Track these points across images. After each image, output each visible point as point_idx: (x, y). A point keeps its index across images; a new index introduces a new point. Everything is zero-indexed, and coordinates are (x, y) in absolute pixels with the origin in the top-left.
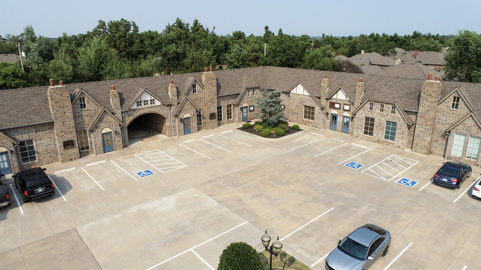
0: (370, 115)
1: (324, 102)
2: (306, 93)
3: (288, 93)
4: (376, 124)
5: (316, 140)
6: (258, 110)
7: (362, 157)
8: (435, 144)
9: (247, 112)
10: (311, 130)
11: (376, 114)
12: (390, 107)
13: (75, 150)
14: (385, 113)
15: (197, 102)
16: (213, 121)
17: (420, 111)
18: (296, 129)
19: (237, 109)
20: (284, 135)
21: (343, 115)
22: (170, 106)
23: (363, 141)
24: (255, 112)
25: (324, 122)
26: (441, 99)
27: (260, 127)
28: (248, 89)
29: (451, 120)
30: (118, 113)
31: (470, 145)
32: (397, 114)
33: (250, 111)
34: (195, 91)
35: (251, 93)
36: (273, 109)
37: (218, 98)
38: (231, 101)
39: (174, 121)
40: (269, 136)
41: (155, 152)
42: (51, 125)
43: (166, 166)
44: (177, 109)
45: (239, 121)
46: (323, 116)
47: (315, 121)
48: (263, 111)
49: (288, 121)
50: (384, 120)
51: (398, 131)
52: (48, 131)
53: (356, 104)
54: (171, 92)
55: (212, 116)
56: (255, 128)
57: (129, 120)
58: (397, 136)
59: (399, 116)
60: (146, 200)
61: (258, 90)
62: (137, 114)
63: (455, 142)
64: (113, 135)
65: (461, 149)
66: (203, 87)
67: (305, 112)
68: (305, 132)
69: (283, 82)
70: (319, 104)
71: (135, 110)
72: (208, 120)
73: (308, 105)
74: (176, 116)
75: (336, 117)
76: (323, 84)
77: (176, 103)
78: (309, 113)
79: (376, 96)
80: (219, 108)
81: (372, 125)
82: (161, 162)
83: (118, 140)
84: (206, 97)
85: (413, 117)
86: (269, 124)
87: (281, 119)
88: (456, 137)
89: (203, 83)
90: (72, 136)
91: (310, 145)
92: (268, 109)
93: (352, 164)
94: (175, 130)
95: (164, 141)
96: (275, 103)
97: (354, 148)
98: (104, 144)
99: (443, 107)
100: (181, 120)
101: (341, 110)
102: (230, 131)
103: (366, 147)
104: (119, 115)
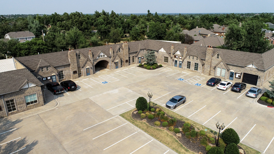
0: (189, 61)
1: (172, 55)
2: (165, 52)
3: (158, 51)
4: (191, 64)
5: (168, 71)
6: (145, 59)
7: (185, 76)
8: (211, 72)
9: (141, 59)
10: (167, 67)
11: (191, 60)
12: (196, 57)
13: (77, 75)
14: (194, 60)
15: (121, 55)
16: (127, 63)
17: (206, 59)
18: (161, 66)
19: (137, 58)
20: (156, 69)
21: (179, 61)
22: (110, 57)
23: (186, 71)
24: (144, 59)
25: (172, 63)
26: (213, 55)
27: (146, 65)
28: (141, 50)
29: (217, 63)
30: (92, 60)
31: (222, 72)
32: (198, 60)
33: (142, 59)
34: (120, 51)
35: (142, 51)
36: (151, 58)
37: (129, 53)
38: (134, 55)
39: (112, 63)
40: (150, 69)
41: (106, 75)
42: (69, 65)
43: (112, 80)
44: (113, 58)
45: (137, 63)
46: (172, 61)
47: (169, 63)
48: (147, 59)
49: (158, 63)
50: (194, 63)
51: (199, 67)
52: (68, 68)
53: (184, 56)
54: (111, 52)
55: (127, 61)
56: (144, 66)
57: (95, 63)
58: (198, 69)
59: (199, 61)
60: (108, 90)
61: (145, 50)
62: (98, 61)
63: (218, 71)
64: (90, 69)
65: (220, 73)
66: (123, 49)
67: (165, 59)
68: (164, 67)
69: (156, 47)
70: (170, 56)
71: (97, 59)
72: (125, 63)
73: (166, 56)
74: (113, 61)
75: (177, 61)
76: (171, 48)
77: (113, 56)
78: (166, 59)
79: (191, 54)
80: (129, 58)
81: (190, 64)
82: (110, 79)
83: (91, 71)
84: (124, 53)
85: (204, 61)
86: (150, 64)
87: (155, 62)
88: (218, 69)
89: (123, 48)
90: (76, 69)
91: (166, 72)
92: (149, 58)
93: (180, 79)
94: (112, 67)
95: (108, 71)
96: (152, 56)
97: (182, 73)
98: (87, 73)
99: (214, 58)
100: (115, 63)
101: (179, 58)
102: (134, 67)
103: (187, 73)
104: (92, 61)
